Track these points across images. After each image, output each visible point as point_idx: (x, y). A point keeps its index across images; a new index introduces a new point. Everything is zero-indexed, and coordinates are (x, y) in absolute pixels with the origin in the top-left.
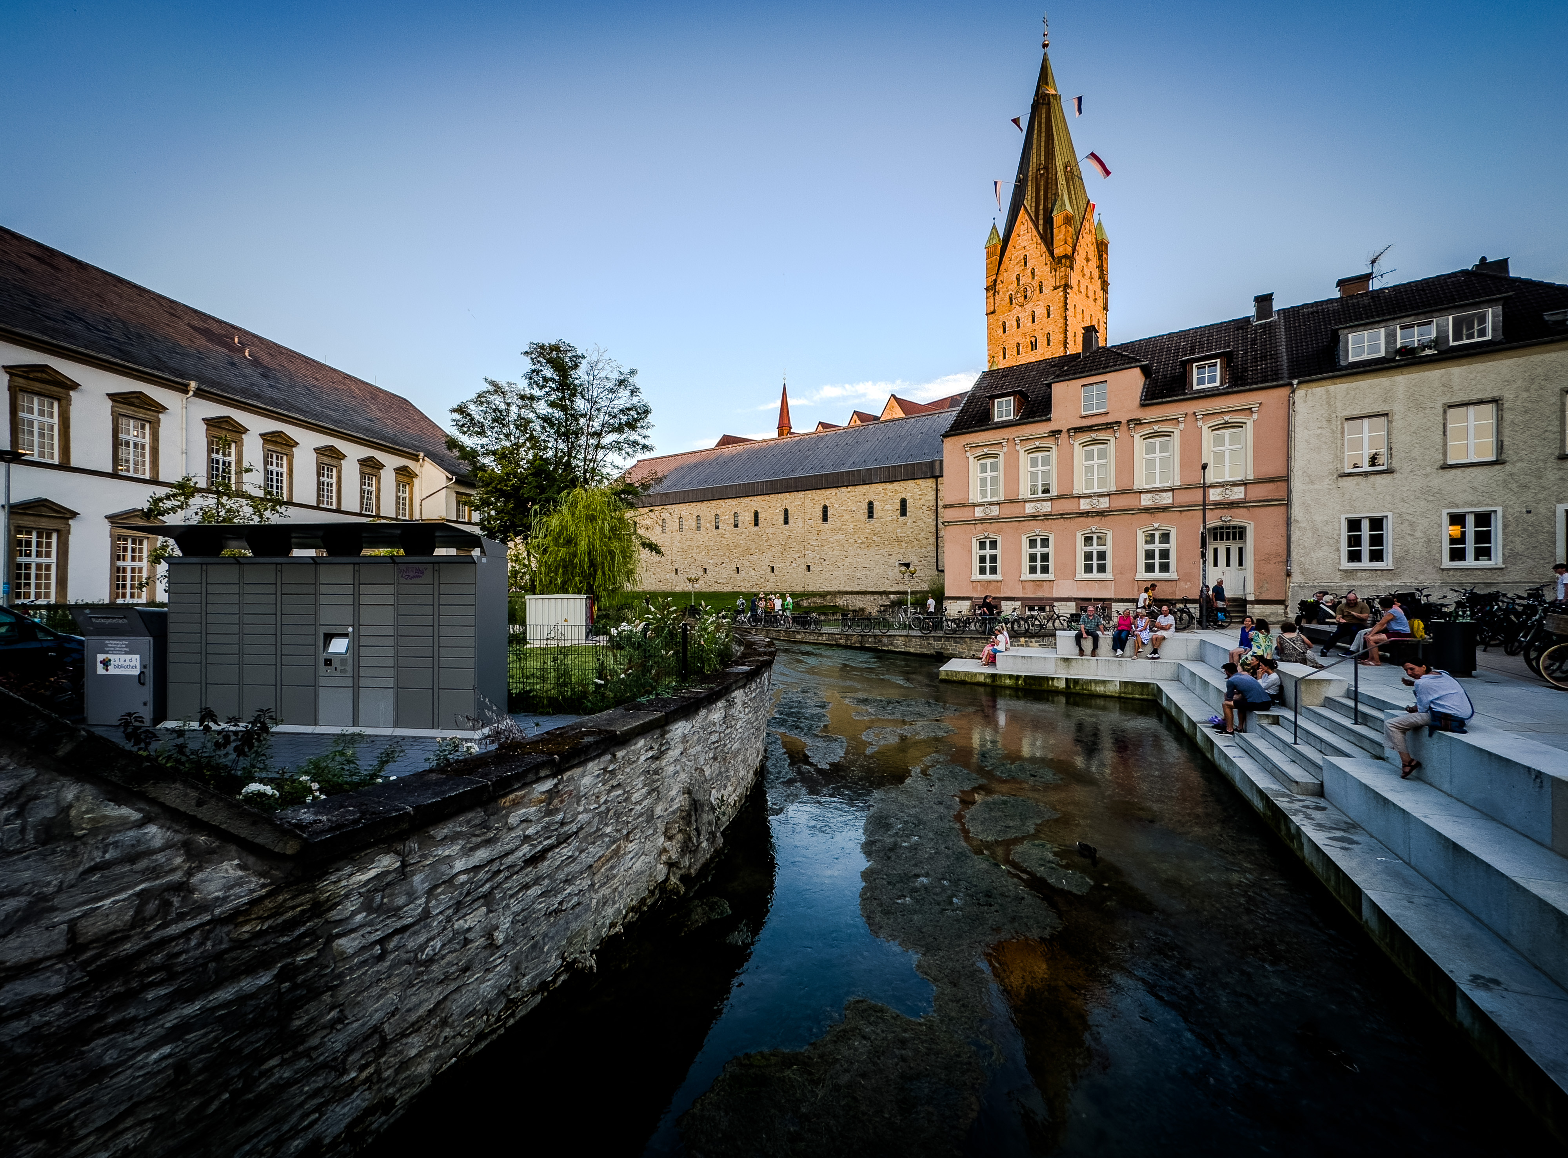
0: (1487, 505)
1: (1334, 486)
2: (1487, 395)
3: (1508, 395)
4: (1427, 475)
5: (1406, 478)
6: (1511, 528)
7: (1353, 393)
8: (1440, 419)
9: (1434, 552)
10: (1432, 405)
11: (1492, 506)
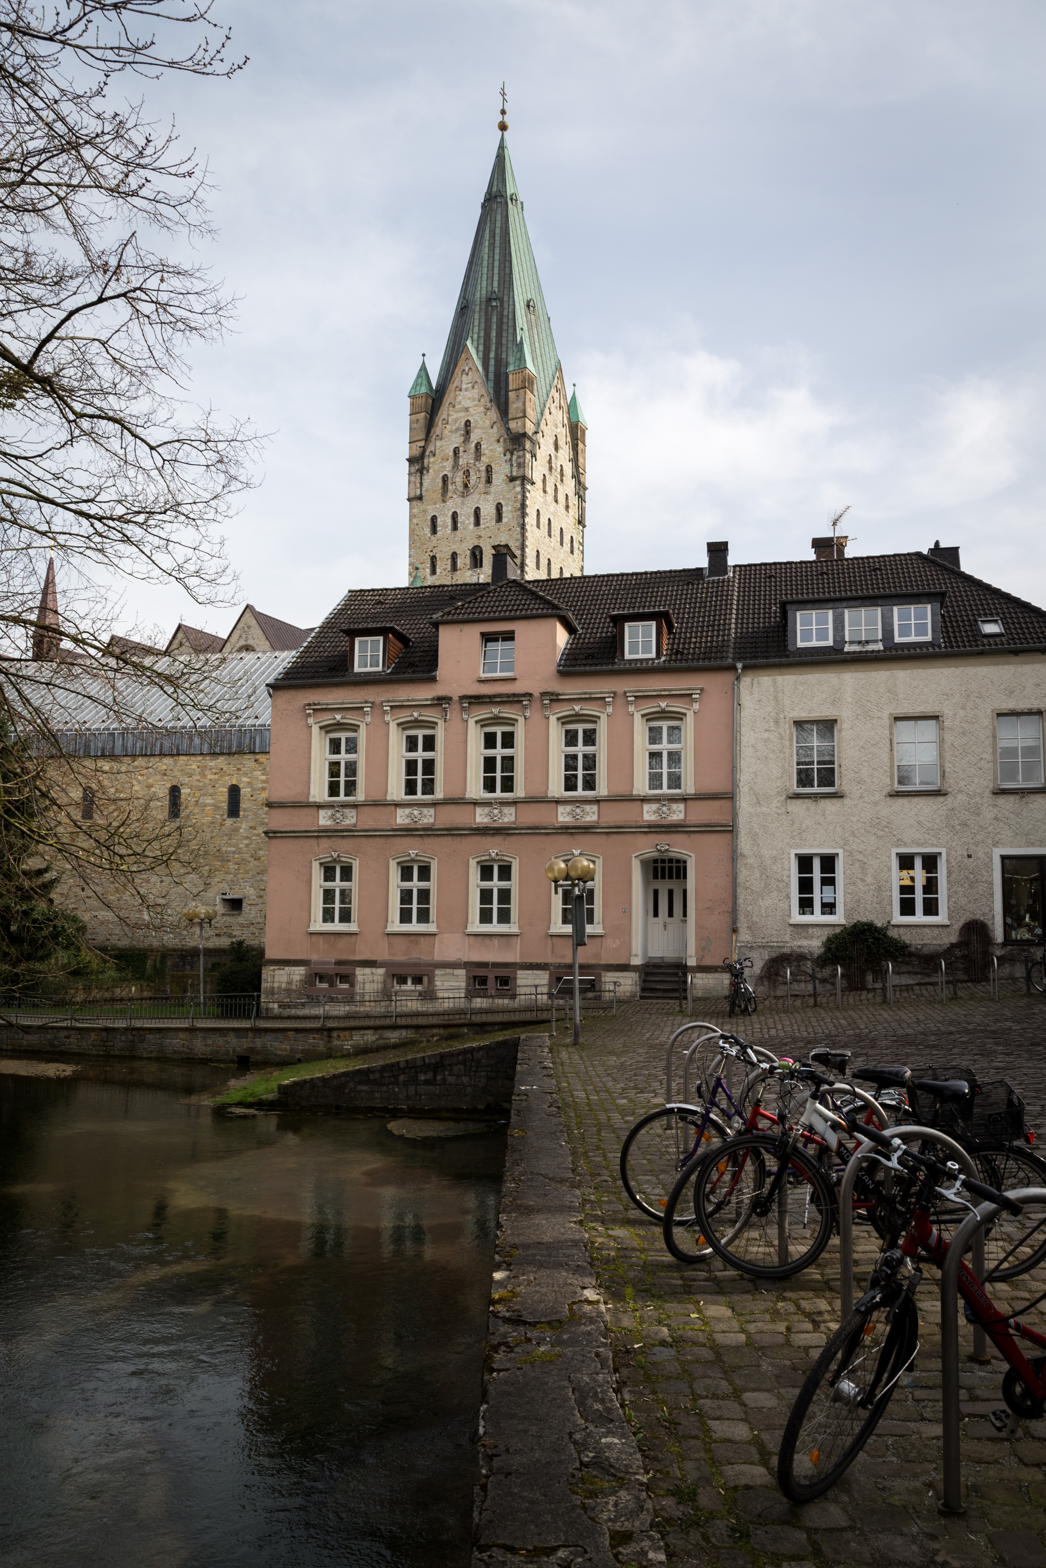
0: (933, 845)
1: (783, 809)
2: (928, 709)
3: (947, 711)
4: (876, 804)
5: (856, 805)
6: (954, 876)
7: (801, 688)
8: (887, 732)
9: (885, 902)
10: (879, 714)
11: (937, 846)
